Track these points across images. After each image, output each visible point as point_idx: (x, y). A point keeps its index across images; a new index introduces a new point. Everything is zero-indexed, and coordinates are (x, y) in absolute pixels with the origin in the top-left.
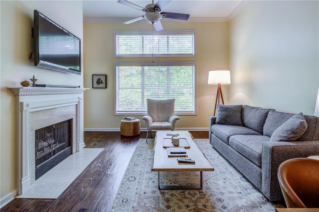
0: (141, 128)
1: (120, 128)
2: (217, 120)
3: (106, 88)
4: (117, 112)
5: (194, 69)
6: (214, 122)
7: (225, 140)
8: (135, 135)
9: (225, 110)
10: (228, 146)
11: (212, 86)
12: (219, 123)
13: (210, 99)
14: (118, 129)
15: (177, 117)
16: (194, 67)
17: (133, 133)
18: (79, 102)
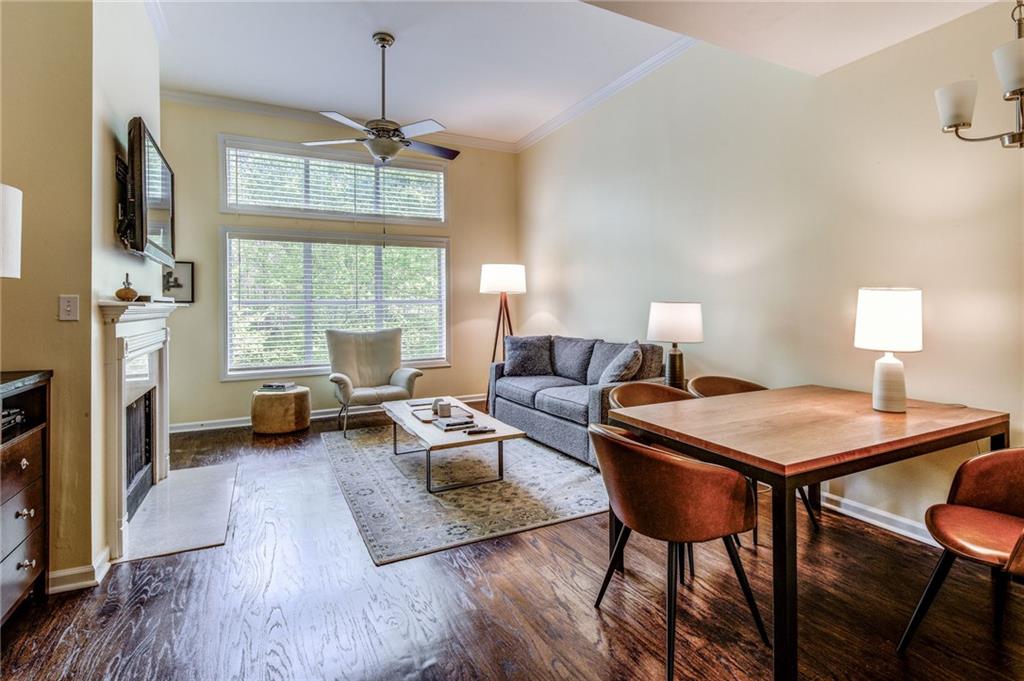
0: (312, 412)
1: (250, 418)
2: (507, 369)
3: (193, 301)
4: (229, 373)
5: (444, 257)
6: (500, 372)
7: (528, 401)
8: (300, 428)
9: (521, 346)
10: (533, 411)
11: (489, 296)
12: (513, 374)
13: (483, 327)
14: (246, 421)
15: (414, 370)
16: (444, 251)
17: (296, 424)
18: (164, 343)
